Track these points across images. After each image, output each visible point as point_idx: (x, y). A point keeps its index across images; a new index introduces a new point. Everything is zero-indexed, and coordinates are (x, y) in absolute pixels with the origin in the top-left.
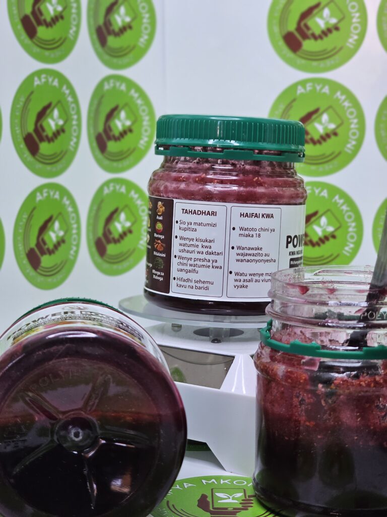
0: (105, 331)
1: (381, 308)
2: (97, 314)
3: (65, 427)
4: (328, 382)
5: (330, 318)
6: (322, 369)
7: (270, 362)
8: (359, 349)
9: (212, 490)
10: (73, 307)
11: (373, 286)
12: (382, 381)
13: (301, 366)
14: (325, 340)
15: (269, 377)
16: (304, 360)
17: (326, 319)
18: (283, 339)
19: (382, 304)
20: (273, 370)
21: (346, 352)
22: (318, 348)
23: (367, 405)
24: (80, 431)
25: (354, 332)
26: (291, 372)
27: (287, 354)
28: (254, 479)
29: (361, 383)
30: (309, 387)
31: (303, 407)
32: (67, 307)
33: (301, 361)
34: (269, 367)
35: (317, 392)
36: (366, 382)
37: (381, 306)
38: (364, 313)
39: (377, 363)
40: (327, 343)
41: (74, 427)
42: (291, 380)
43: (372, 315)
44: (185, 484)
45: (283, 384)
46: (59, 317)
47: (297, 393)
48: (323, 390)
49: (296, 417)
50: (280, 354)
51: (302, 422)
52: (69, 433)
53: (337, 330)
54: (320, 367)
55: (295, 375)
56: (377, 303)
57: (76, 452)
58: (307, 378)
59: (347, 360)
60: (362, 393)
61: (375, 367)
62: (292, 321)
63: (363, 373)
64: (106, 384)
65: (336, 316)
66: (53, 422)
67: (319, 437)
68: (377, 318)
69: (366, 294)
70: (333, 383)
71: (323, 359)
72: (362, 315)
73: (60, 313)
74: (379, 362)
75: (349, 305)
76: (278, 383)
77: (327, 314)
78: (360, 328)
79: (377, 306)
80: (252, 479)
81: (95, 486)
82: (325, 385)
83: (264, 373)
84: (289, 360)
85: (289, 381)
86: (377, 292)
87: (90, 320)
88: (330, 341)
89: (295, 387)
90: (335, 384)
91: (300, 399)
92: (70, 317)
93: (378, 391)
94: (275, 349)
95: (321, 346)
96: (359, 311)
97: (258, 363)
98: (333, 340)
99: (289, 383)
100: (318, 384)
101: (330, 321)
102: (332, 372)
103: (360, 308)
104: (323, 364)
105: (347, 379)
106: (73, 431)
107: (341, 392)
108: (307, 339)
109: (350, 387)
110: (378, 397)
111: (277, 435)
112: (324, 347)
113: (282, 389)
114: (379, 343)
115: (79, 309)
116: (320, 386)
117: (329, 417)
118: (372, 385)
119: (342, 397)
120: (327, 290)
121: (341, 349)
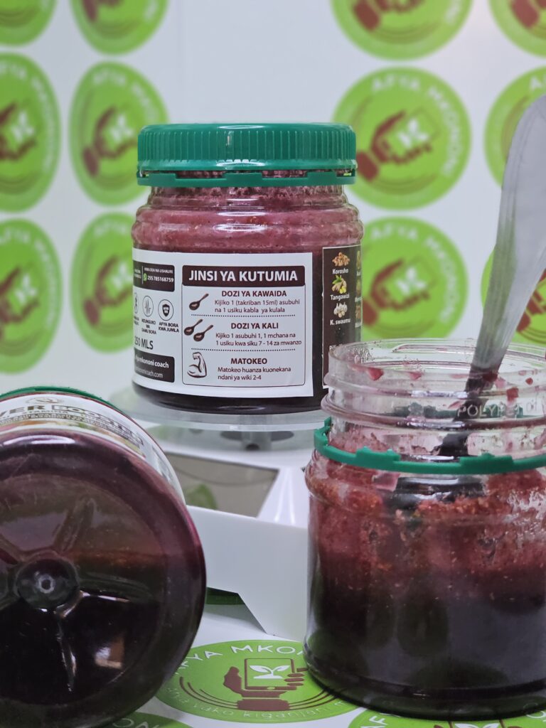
0: (85, 435)
1: (487, 400)
2: (76, 410)
3: (29, 574)
4: (410, 507)
5: (414, 415)
6: (401, 488)
7: (327, 479)
8: (455, 459)
9: (245, 661)
10: (42, 399)
11: (474, 369)
12: (487, 505)
13: (372, 485)
14: (406, 447)
15: (326, 501)
16: (376, 477)
17: (408, 417)
18: (346, 447)
19: (488, 394)
20: (331, 491)
21: (436, 464)
22: (396, 459)
23: (466, 540)
24: (50, 578)
25: (448, 435)
26: (358, 494)
27: (351, 467)
28: (306, 645)
29: (458, 508)
30: (382, 515)
31: (374, 543)
32: (33, 399)
33: (371, 476)
34: (326, 487)
35: (394, 522)
36: (465, 507)
37: (487, 397)
38: (462, 408)
39: (479, 480)
40: (410, 452)
41: (42, 573)
42: (358, 504)
43: (473, 411)
44: (207, 653)
45: (346, 511)
46: (20, 414)
47: (365, 524)
48: (403, 518)
49: (365, 556)
50: (342, 466)
51: (373, 564)
52: (35, 581)
53: (423, 431)
54: (398, 486)
55: (364, 497)
56: (481, 393)
57: (45, 610)
58: (381, 501)
59: (437, 476)
60: (459, 524)
61: (478, 486)
62: (359, 419)
63: (461, 494)
64: (87, 512)
65: (422, 412)
66: (11, 566)
67: (397, 585)
68: (481, 415)
69: (466, 379)
70: (417, 508)
71: (403, 475)
72: (460, 411)
73: (22, 409)
74: (484, 478)
75: (441, 396)
76: (339, 510)
77: (410, 409)
78: (456, 429)
79: (481, 397)
80: (303, 645)
81: (73, 659)
82: (406, 511)
83: (319, 494)
84: (354, 475)
85: (355, 505)
86: (481, 377)
87: (65, 418)
88: (414, 448)
89: (363, 515)
90: (419, 510)
91: (370, 531)
92: (36, 415)
93: (481, 520)
94: (334, 461)
95: (400, 456)
96: (455, 404)
97: (311, 480)
98: (418, 447)
99: (354, 508)
100: (396, 509)
101: (413, 419)
102: (416, 493)
103: (456, 400)
104: (403, 481)
105: (438, 503)
106: (41, 580)
107: (430, 521)
108: (381, 446)
109: (441, 514)
110: (482, 528)
111: (337, 583)
112: (404, 457)
113: (345, 518)
114: (484, 451)
115: (51, 402)
116: (399, 512)
117: (412, 558)
118: (474, 511)
119: (430, 528)
120: (409, 374)
121: (430, 459)
